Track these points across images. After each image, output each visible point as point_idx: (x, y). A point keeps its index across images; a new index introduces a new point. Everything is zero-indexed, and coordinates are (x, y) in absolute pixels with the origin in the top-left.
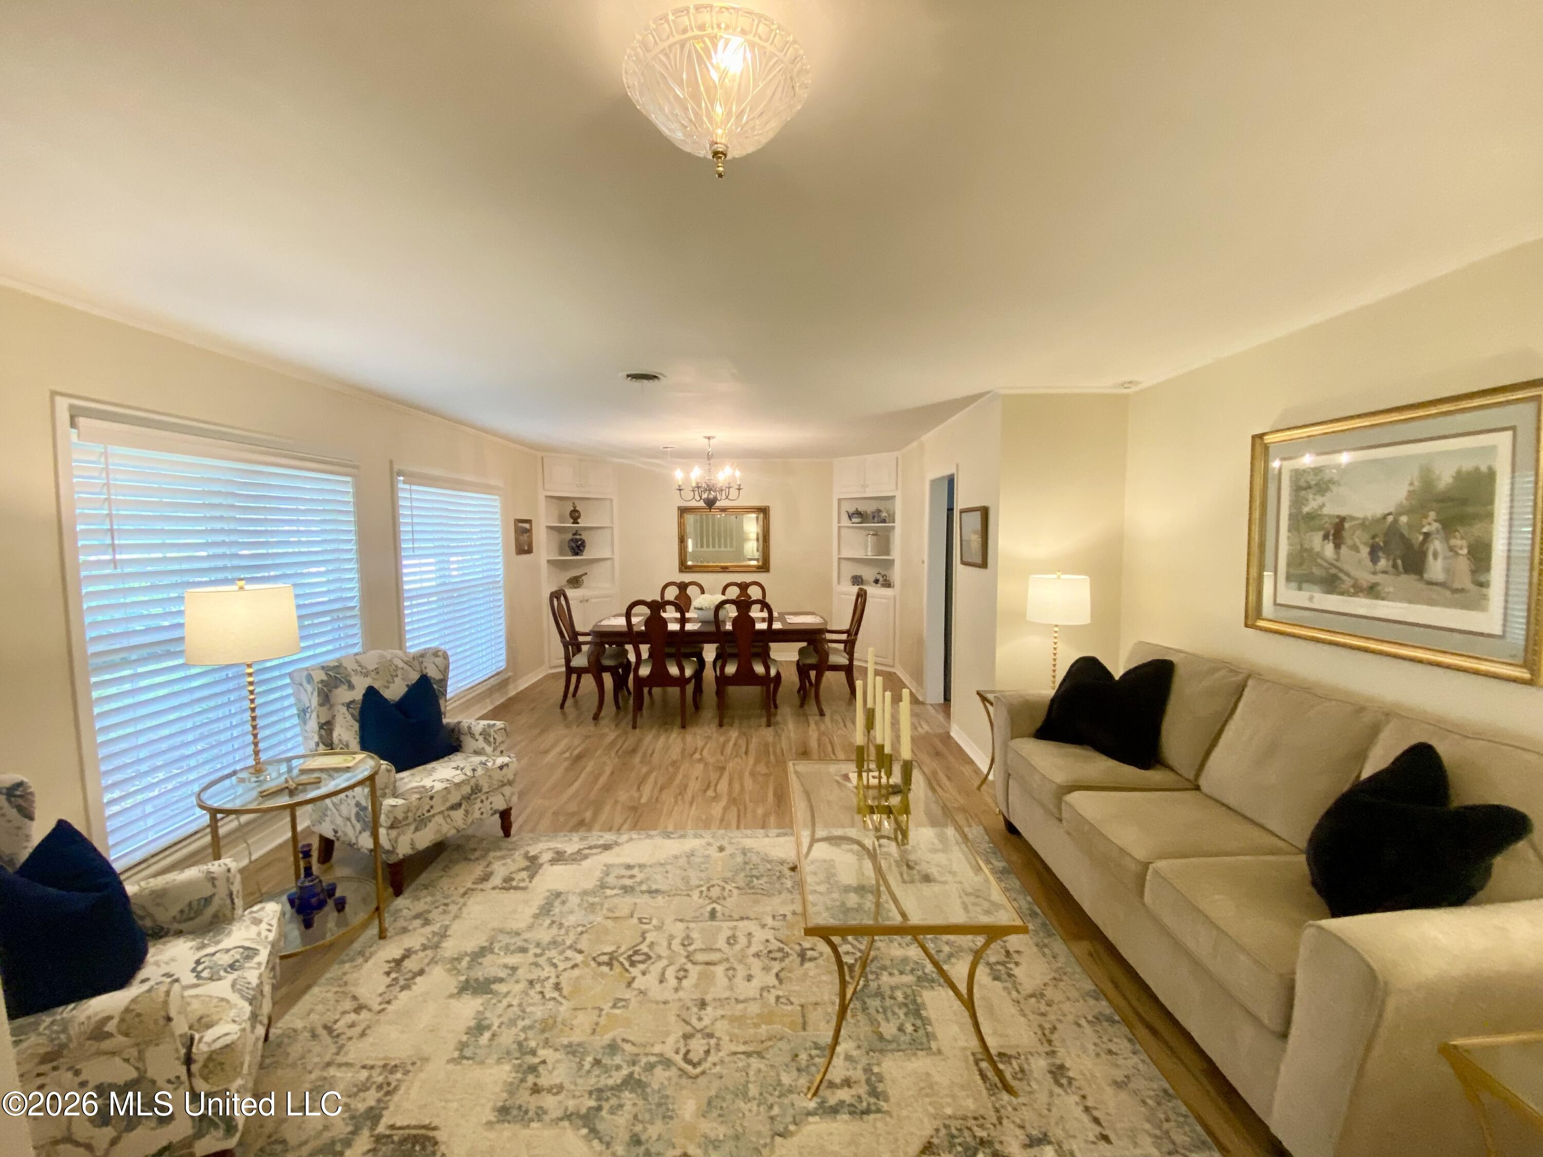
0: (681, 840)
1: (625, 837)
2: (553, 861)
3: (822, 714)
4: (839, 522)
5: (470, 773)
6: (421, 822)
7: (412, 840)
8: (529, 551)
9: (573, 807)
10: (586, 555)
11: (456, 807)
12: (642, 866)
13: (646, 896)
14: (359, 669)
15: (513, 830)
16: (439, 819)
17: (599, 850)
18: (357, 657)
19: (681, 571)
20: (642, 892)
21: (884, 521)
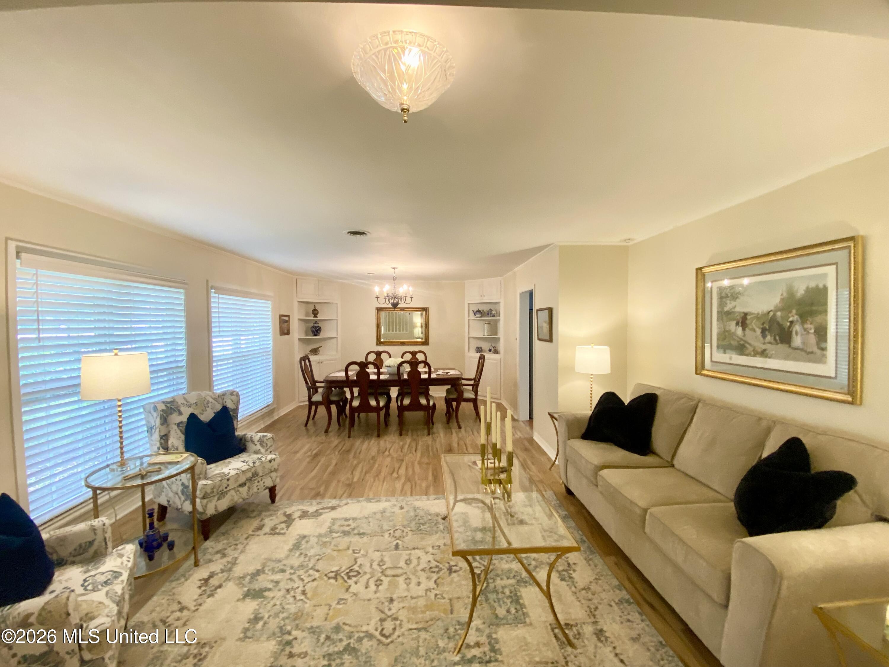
0: (378, 503)
1: (344, 502)
2: (301, 517)
3: (460, 427)
4: (469, 316)
5: (251, 465)
6: (222, 494)
7: (216, 506)
8: (288, 333)
9: (313, 484)
10: (322, 335)
11: (243, 485)
12: (354, 519)
13: (357, 536)
14: (185, 403)
15: (277, 499)
16: (232, 492)
17: (328, 510)
18: (185, 396)
19: (377, 345)
20: (355, 534)
21: (494, 316)
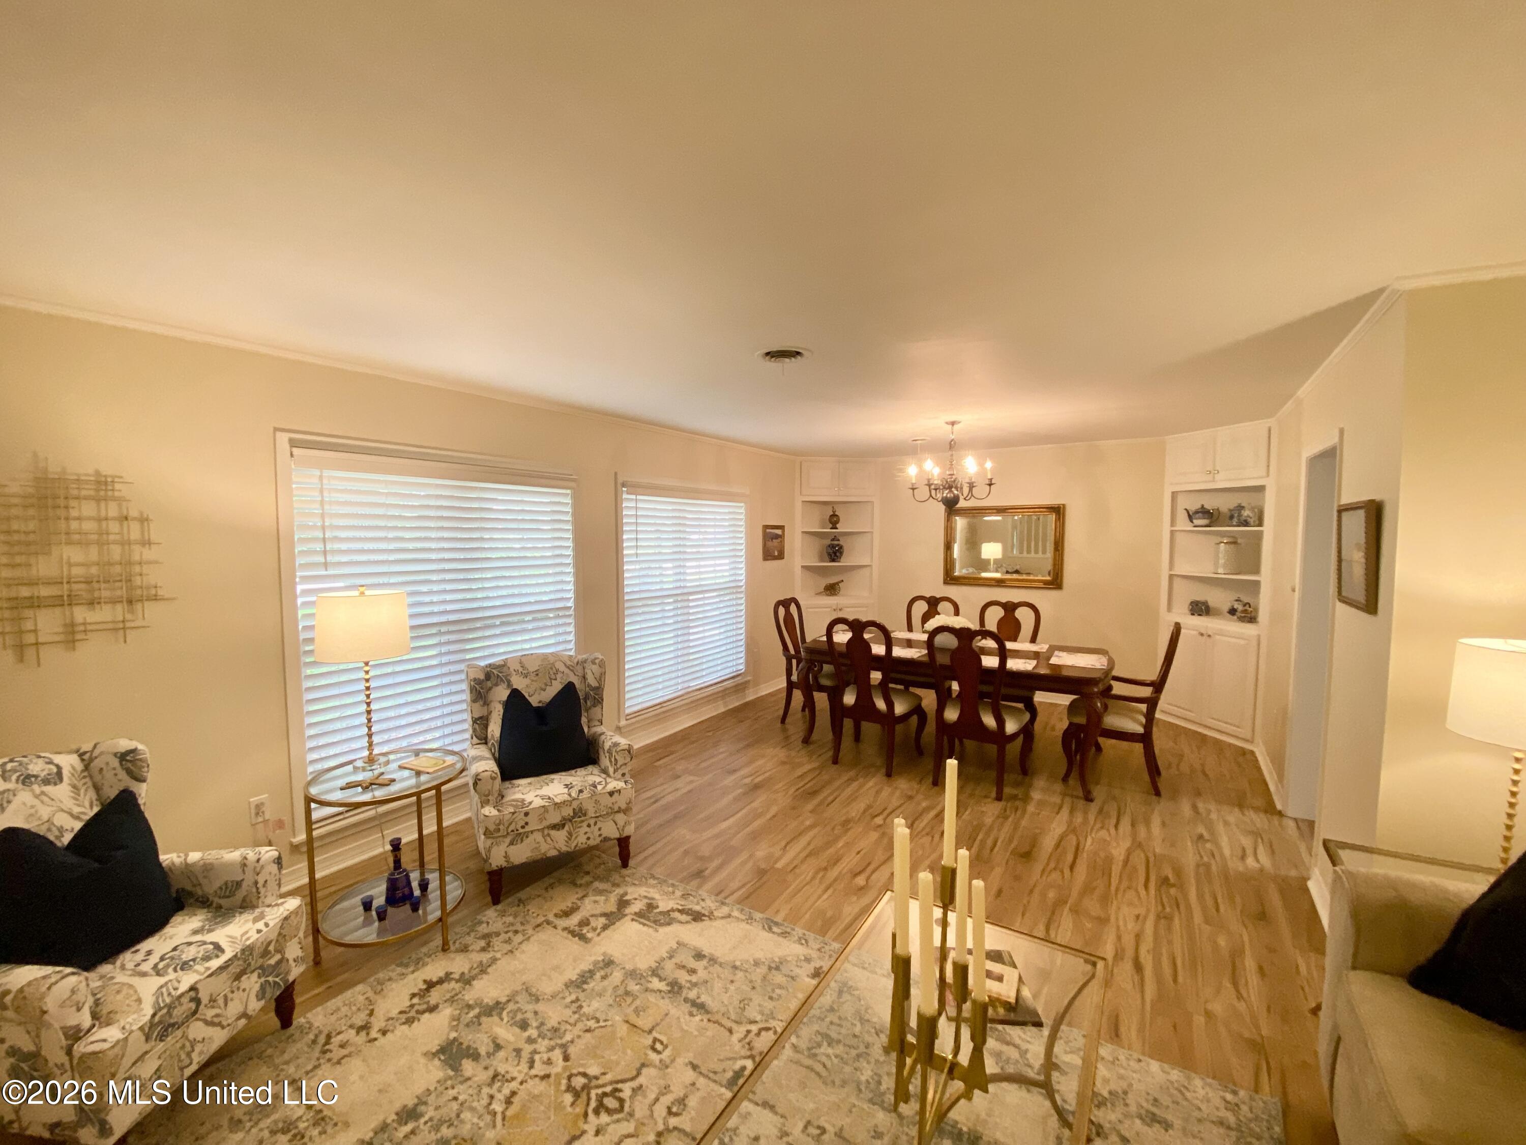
0: (781, 939)
1: (725, 910)
2: (640, 915)
3: (1088, 798)
5: (574, 794)
6: (519, 837)
7: (506, 853)
8: (781, 556)
10: (844, 562)
11: (555, 827)
12: (713, 960)
13: (687, 1007)
14: (521, 670)
15: (631, 863)
16: (538, 836)
17: (689, 918)
18: (523, 659)
19: (946, 582)
21: (1246, 523)
